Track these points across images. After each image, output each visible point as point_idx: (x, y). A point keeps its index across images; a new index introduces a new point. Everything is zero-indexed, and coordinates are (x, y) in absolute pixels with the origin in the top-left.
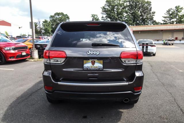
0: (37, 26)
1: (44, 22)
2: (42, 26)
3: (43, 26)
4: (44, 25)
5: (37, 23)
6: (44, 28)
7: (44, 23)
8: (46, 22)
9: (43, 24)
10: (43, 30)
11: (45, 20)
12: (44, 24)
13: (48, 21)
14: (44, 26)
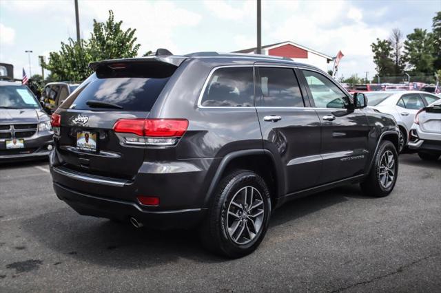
0: (391, 52)
1: (411, 37)
2: (403, 51)
3: (407, 51)
4: (411, 45)
5: (390, 43)
6: (409, 56)
7: (410, 39)
8: (418, 35)
9: (406, 43)
10: (407, 63)
11: (415, 30)
12: (410, 42)
13: (425, 33)
14: (410, 50)
